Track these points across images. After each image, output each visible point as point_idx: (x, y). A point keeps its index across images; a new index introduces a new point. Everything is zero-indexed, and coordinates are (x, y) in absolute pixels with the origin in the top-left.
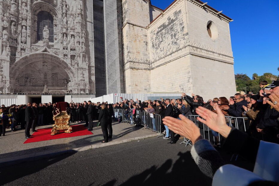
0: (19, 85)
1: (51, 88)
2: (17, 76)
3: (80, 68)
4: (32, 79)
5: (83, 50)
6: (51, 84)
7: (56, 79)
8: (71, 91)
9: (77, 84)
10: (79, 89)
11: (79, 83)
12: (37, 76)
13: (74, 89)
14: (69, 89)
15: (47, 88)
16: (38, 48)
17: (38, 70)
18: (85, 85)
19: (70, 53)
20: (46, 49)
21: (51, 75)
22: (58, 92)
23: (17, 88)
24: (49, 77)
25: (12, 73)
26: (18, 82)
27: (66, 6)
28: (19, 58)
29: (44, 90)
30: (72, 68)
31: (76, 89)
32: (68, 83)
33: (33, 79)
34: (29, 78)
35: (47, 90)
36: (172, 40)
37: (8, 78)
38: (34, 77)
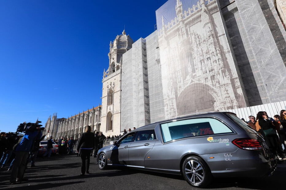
3: (222, 85)
4: (188, 107)
5: (221, 66)
7: (203, 102)
9: (222, 103)
10: (226, 108)
11: (224, 101)
18: (232, 102)
19: (209, 75)
20: (192, 80)
21: (199, 100)
25: (177, 106)
27: (198, 37)
28: (179, 94)
30: (214, 88)
31: (222, 108)
32: (213, 103)
34: (186, 106)
37: (176, 110)
38: (189, 105)
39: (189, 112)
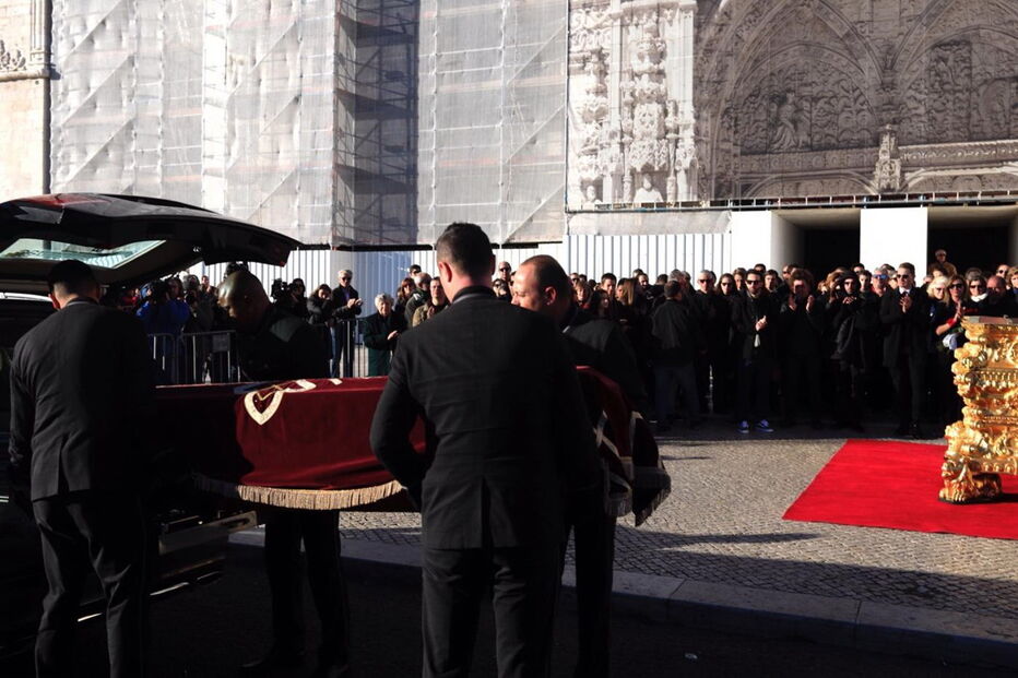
0: (738, 150)
1: (922, 156)
2: (728, 90)
4: (806, 105)
6: (922, 127)
7: (963, 82)
12: (836, 76)
15: (894, 156)
17: (840, 34)
21: (924, 59)
22: (969, 179)
23: (728, 167)
24: (914, 70)
25: (706, 78)
26: (735, 132)
29: (877, 172)
33: (815, 100)
34: (791, 97)
35: (897, 172)
38: (816, 90)
39: (812, 150)
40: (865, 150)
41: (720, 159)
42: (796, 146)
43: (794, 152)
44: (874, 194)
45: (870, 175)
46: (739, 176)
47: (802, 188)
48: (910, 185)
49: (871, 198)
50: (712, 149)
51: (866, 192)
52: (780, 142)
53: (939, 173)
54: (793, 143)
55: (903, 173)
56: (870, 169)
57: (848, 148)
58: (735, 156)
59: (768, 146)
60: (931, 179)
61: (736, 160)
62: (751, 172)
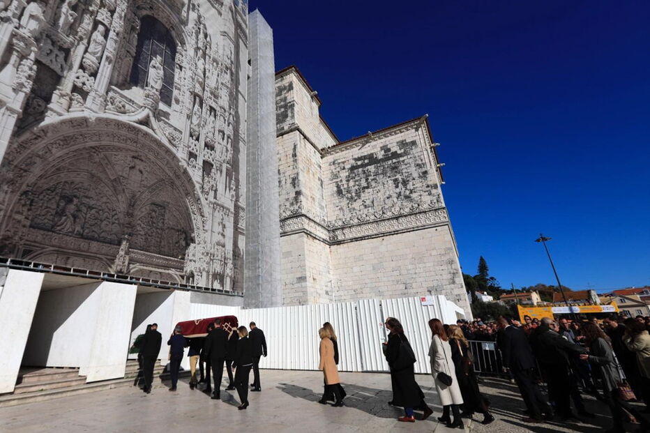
0: (28, 223)
1: (139, 257)
2: (31, 178)
3: (218, 205)
4: (84, 209)
5: (228, 158)
6: (140, 240)
7: (160, 225)
8: (192, 275)
9: (207, 254)
12: (104, 199)
13: (200, 269)
14: (189, 267)
15: (127, 253)
16: (127, 107)
17: (112, 178)
18: (225, 263)
19: (204, 154)
20: (148, 116)
21: (147, 207)
22: (156, 273)
23: (15, 233)
24: (141, 212)
25: (15, 163)
26: (29, 210)
28: (60, 115)
29: (117, 261)
30: (203, 200)
31: (204, 269)
32: (188, 245)
33: (90, 208)
34: (75, 201)
35: (126, 263)
36: (398, 190)
38: (92, 203)
39: (82, 238)
40: (113, 246)
41: (10, 225)
42: (73, 232)
43: (71, 236)
44: (113, 273)
45: (112, 261)
46: (22, 242)
47: (70, 261)
48: (132, 271)
49: (111, 275)
50: (5, 216)
51: (109, 271)
52: (62, 227)
53: (145, 268)
54: (70, 230)
55: (129, 264)
56: (113, 258)
57: (104, 242)
58: (24, 226)
59: (53, 227)
60: (141, 270)
61: (24, 230)
62: (35, 242)
